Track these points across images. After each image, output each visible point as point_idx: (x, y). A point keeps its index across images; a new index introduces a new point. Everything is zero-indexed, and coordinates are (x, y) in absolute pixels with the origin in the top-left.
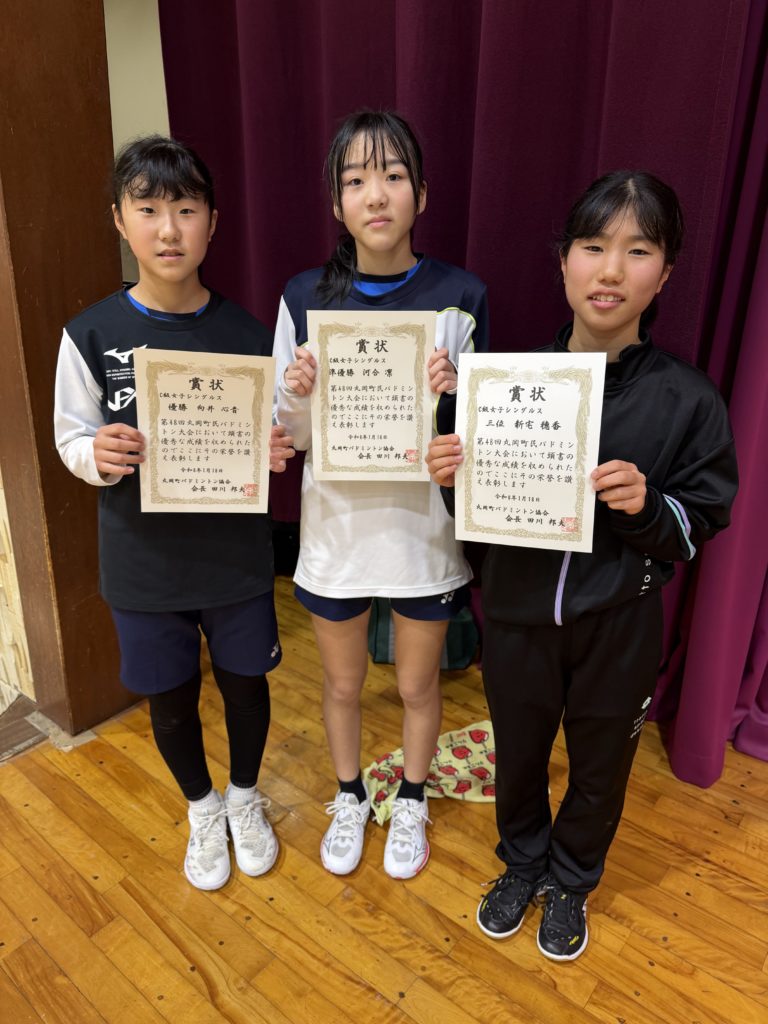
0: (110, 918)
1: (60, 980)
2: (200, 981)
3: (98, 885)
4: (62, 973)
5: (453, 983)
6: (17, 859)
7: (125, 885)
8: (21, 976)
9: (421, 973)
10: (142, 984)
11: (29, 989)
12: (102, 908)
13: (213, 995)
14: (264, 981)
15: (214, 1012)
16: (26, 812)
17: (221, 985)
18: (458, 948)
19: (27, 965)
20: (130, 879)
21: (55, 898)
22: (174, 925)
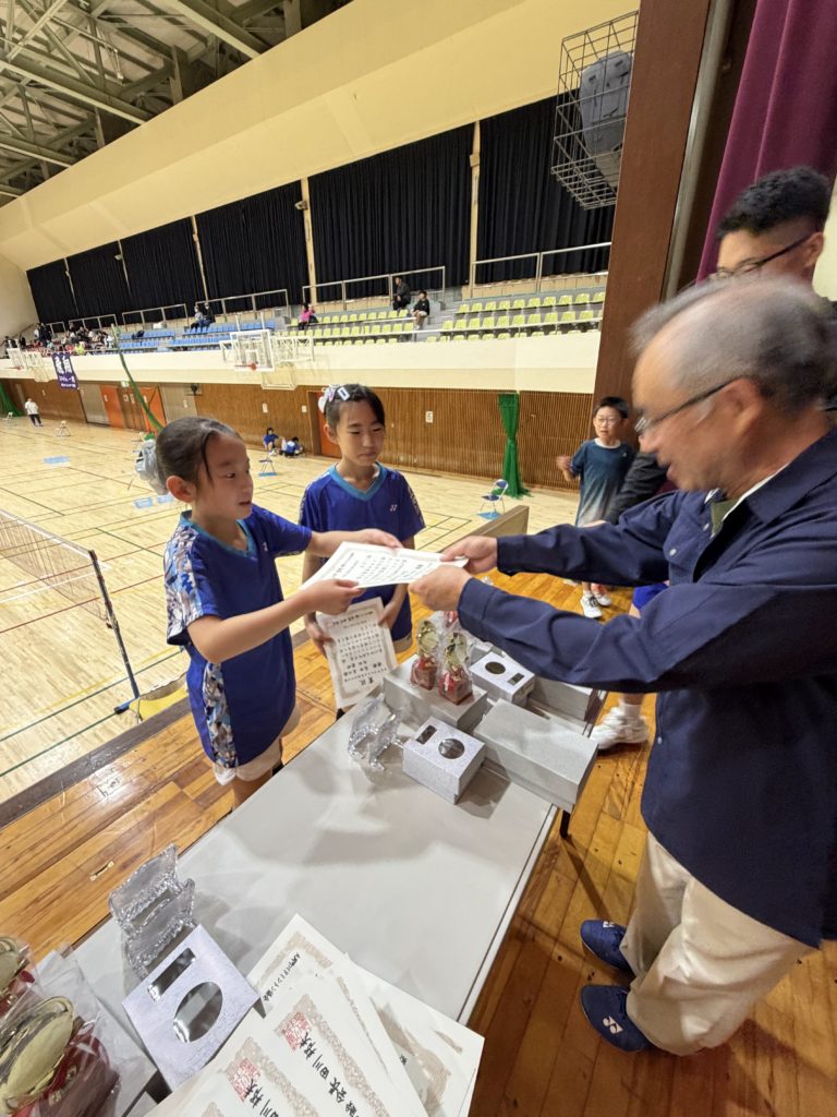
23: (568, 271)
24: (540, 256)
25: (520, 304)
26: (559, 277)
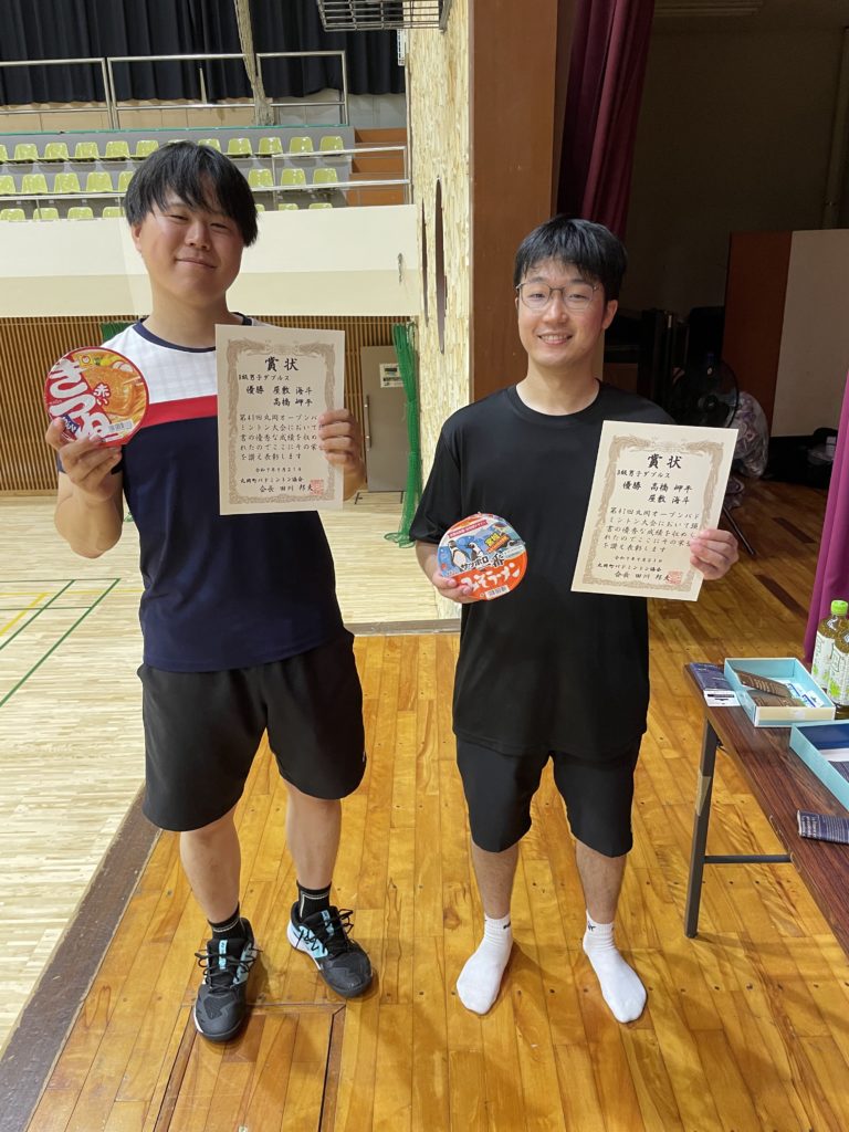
0: (412, 709)
1: (374, 717)
2: (421, 749)
3: (420, 696)
4: (377, 716)
6: (401, 670)
7: (431, 702)
10: (400, 735)
12: (413, 705)
13: (419, 756)
14: (443, 764)
15: (414, 760)
16: (422, 657)
17: (428, 753)
18: (548, 810)
20: (435, 702)
21: (400, 692)
22: (433, 726)
23: (161, 94)
24: (106, 63)
25: (87, 150)
26: (145, 104)
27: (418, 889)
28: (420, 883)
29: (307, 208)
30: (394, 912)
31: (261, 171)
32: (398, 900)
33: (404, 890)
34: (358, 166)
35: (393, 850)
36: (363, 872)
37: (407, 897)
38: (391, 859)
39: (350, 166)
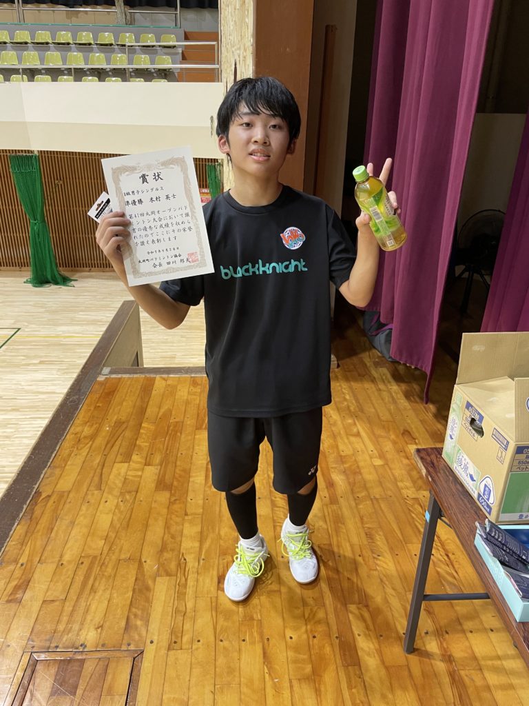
1: (179, 434)
4: (181, 433)
5: (279, 507)
6: (200, 400)
8: (171, 428)
9: (273, 498)
10: (196, 447)
11: (170, 432)
19: (175, 426)
25: (2, 35)
27: (202, 562)
28: (203, 557)
29: (151, 81)
30: (184, 579)
31: (119, 55)
32: (187, 569)
33: (191, 563)
34: (186, 55)
35: (185, 532)
36: (163, 549)
37: (193, 567)
38: (184, 539)
39: (181, 55)
